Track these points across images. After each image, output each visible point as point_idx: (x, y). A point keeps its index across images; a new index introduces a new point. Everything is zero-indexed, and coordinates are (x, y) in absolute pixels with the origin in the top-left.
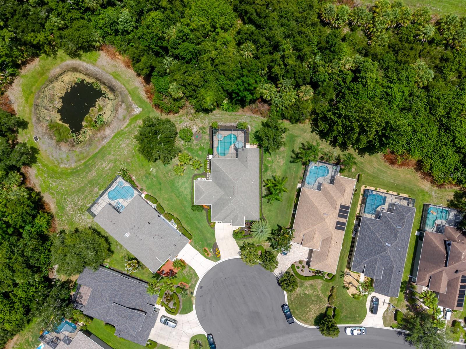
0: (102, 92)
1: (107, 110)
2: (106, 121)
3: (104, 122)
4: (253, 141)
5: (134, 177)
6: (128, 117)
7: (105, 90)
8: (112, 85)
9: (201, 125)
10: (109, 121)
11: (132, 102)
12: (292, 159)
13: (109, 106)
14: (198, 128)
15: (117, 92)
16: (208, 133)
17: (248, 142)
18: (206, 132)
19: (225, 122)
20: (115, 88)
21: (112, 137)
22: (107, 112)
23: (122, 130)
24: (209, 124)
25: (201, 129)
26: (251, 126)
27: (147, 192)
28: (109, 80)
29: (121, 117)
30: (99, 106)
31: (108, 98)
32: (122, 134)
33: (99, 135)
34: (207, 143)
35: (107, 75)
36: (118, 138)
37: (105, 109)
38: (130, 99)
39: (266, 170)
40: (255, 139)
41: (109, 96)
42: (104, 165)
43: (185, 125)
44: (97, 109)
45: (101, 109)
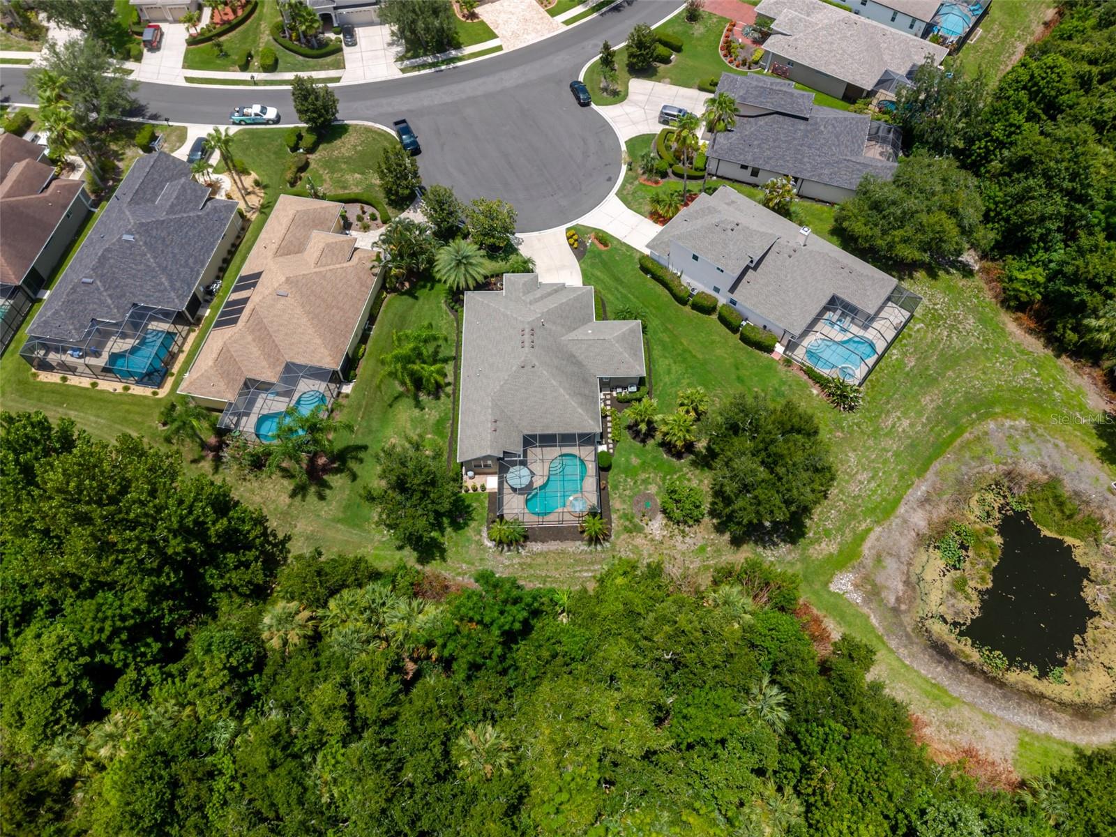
0: (970, 642)
1: (938, 584)
2: (931, 550)
3: (938, 548)
4: (477, 500)
5: (815, 392)
6: (869, 562)
7: (961, 646)
8: (946, 667)
9: (639, 540)
10: (922, 550)
11: (865, 610)
12: (361, 455)
13: (935, 597)
14: (647, 530)
15: (923, 640)
16: (614, 516)
17: (492, 495)
18: (620, 518)
19: (563, 552)
20: (931, 656)
21: (903, 502)
22: (938, 578)
23: (877, 522)
24: (613, 545)
25: (638, 529)
26: (480, 544)
27: (773, 359)
28: (961, 681)
29: (890, 563)
30: (967, 598)
31: (945, 622)
32: (874, 509)
33: (943, 509)
34: (616, 487)
35: (969, 699)
36: (884, 500)
37: (947, 587)
38: (874, 621)
39: (440, 423)
40: (469, 506)
41: (945, 628)
42: (906, 423)
43: (687, 539)
44: (972, 584)
45: (959, 585)
